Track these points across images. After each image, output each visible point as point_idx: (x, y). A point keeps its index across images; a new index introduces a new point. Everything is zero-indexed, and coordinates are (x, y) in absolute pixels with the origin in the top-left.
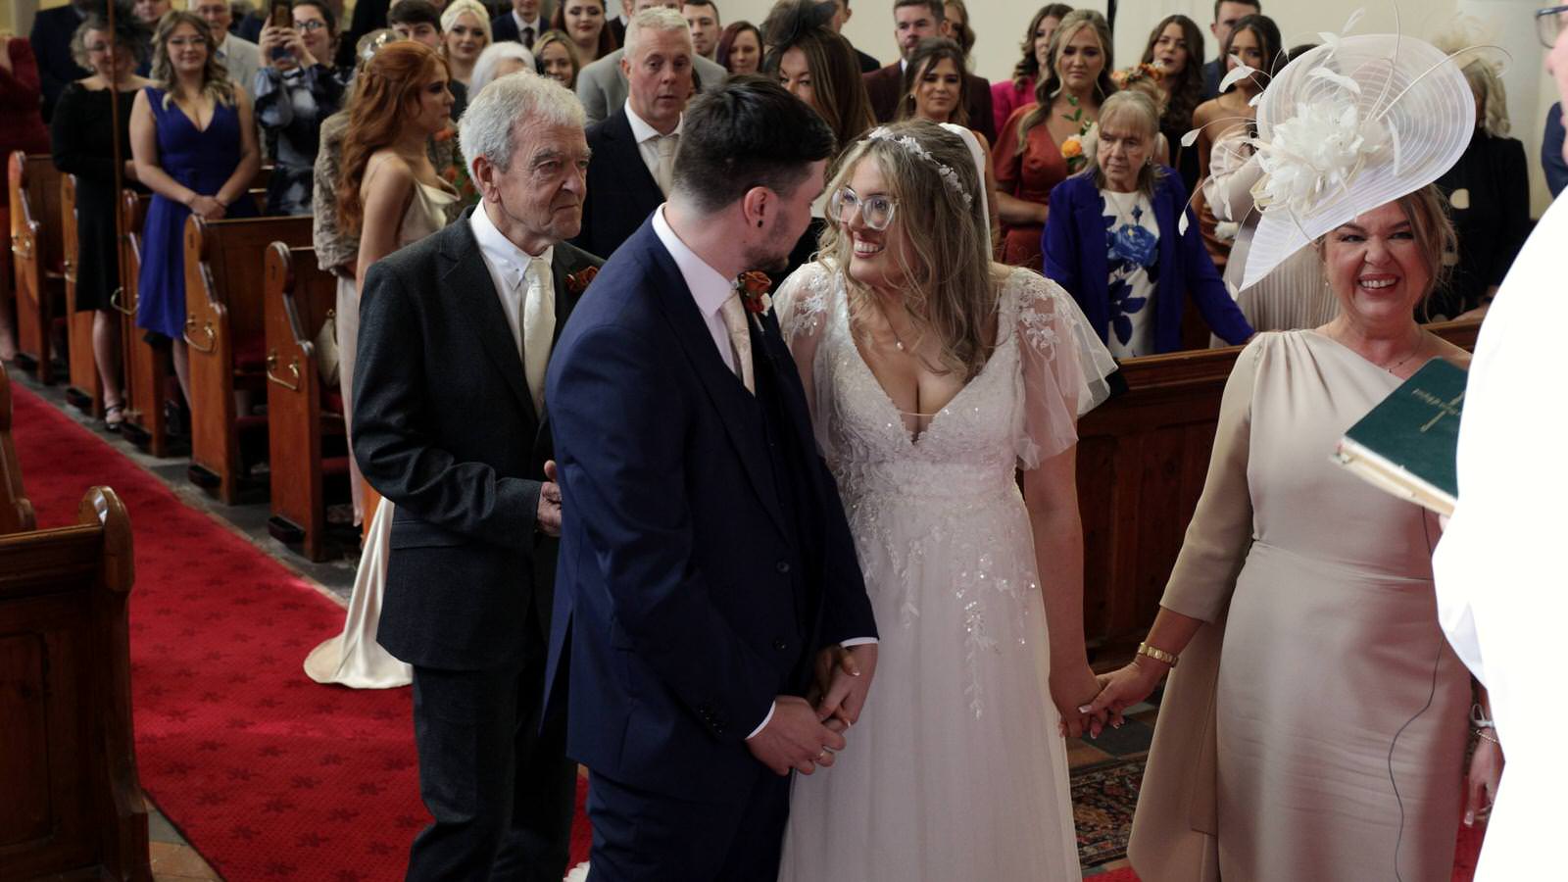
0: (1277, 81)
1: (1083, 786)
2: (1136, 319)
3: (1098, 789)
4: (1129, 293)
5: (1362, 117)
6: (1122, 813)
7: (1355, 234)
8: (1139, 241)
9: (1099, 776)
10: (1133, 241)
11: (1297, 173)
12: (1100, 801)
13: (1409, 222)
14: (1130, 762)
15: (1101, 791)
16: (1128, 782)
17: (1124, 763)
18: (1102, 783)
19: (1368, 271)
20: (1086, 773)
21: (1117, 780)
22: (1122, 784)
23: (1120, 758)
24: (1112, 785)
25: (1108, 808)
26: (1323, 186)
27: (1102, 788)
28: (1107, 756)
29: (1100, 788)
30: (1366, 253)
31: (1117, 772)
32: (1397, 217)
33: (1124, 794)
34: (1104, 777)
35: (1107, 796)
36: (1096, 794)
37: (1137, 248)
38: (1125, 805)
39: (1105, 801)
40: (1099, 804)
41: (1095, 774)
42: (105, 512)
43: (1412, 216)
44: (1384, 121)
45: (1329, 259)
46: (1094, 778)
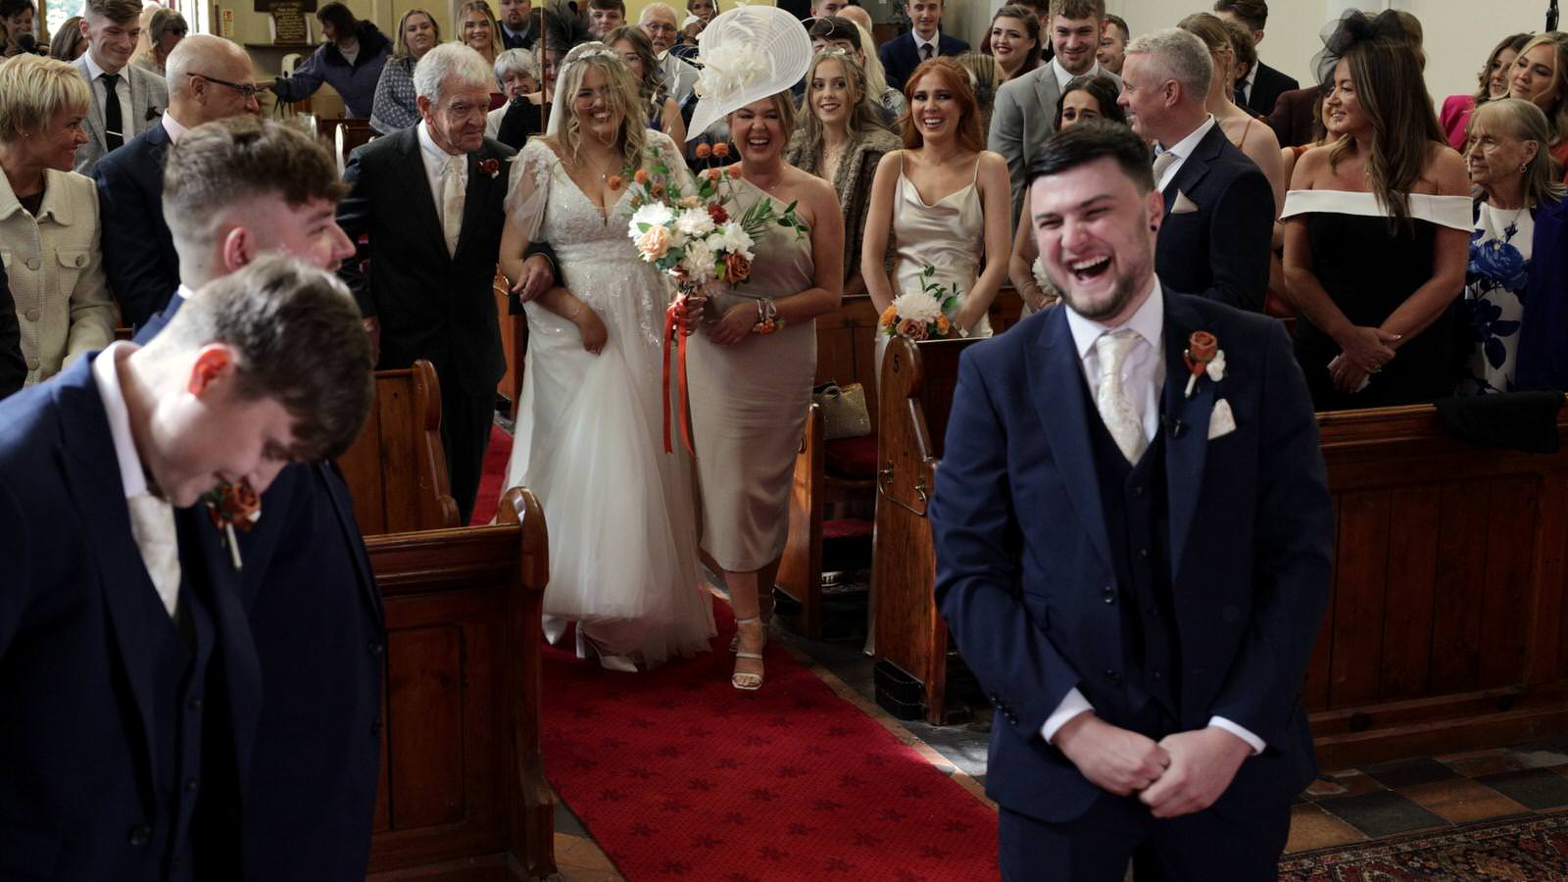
0: (710, 26)
1: (1496, 838)
2: (1509, 343)
3: (1512, 843)
4: (1499, 315)
5: (754, 50)
6: (1539, 870)
7: (747, 113)
8: (1502, 258)
9: (1513, 829)
10: (1496, 258)
11: (718, 78)
12: (1512, 855)
13: (776, 110)
14: (1547, 816)
15: (1516, 845)
16: (1546, 837)
17: (1541, 818)
18: (1518, 835)
19: (753, 134)
20: (1500, 825)
21: (1533, 835)
22: (1539, 839)
23: (1536, 812)
24: (1527, 839)
25: (1523, 863)
26: (732, 86)
27: (1518, 841)
28: (1524, 809)
29: (1515, 842)
30: (753, 124)
31: (1534, 826)
32: (770, 106)
33: (1540, 849)
34: (1520, 831)
35: (1522, 850)
36: (1509, 848)
37: (1499, 265)
38: (1540, 861)
39: (1520, 856)
40: (1513, 858)
41: (1509, 827)
42: (523, 512)
43: (777, 105)
44: (766, 53)
45: (733, 126)
46: (1508, 831)
